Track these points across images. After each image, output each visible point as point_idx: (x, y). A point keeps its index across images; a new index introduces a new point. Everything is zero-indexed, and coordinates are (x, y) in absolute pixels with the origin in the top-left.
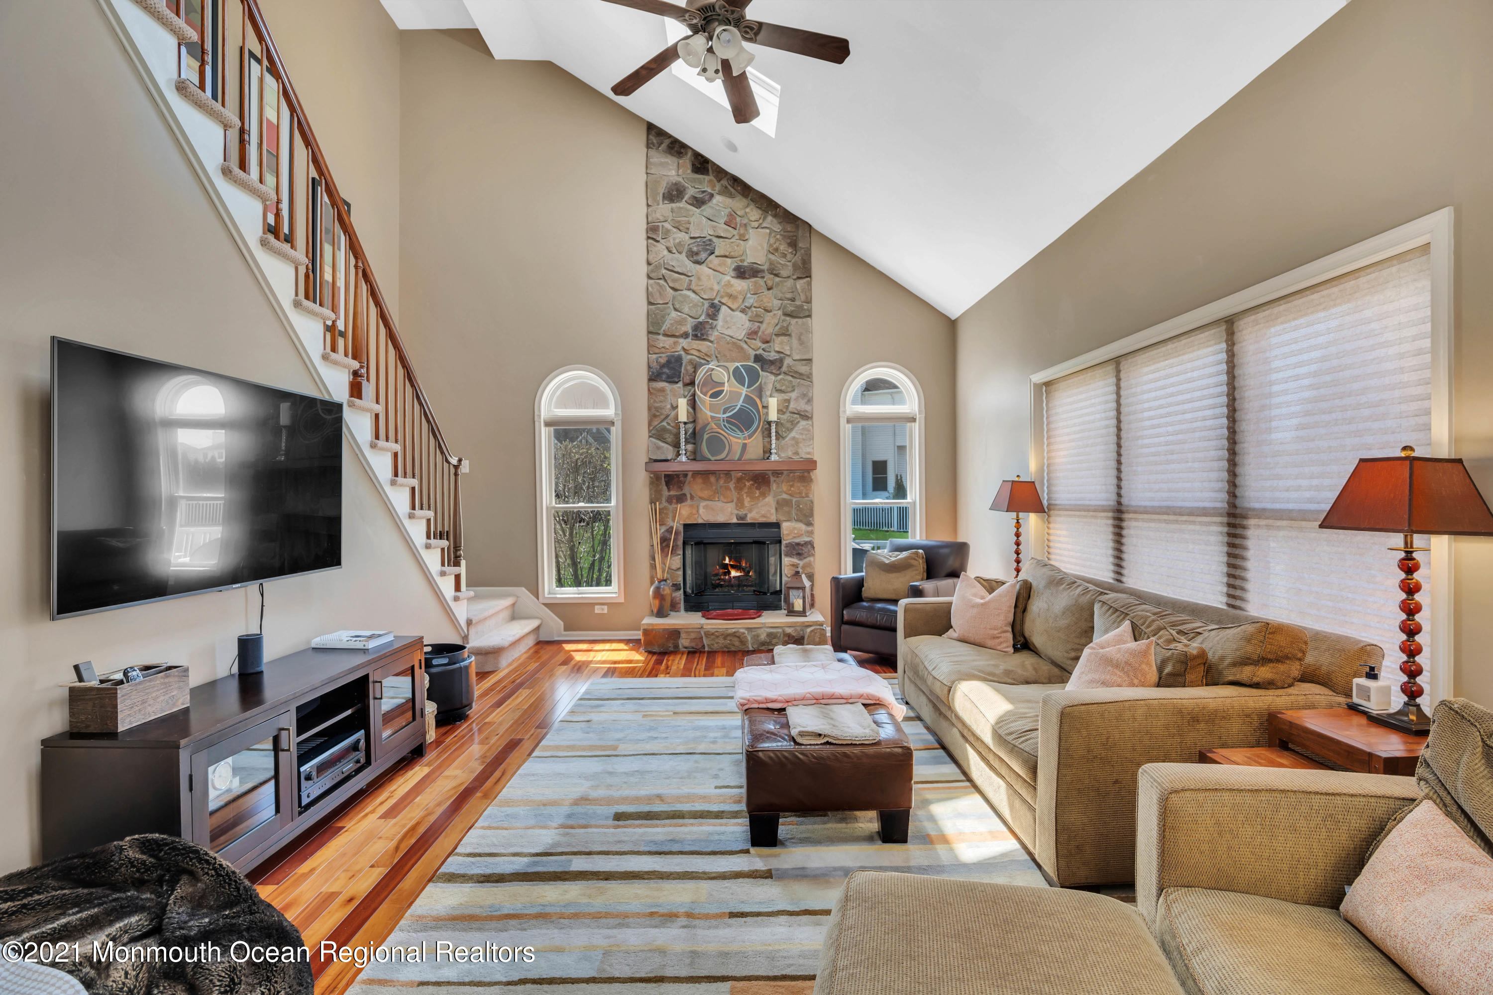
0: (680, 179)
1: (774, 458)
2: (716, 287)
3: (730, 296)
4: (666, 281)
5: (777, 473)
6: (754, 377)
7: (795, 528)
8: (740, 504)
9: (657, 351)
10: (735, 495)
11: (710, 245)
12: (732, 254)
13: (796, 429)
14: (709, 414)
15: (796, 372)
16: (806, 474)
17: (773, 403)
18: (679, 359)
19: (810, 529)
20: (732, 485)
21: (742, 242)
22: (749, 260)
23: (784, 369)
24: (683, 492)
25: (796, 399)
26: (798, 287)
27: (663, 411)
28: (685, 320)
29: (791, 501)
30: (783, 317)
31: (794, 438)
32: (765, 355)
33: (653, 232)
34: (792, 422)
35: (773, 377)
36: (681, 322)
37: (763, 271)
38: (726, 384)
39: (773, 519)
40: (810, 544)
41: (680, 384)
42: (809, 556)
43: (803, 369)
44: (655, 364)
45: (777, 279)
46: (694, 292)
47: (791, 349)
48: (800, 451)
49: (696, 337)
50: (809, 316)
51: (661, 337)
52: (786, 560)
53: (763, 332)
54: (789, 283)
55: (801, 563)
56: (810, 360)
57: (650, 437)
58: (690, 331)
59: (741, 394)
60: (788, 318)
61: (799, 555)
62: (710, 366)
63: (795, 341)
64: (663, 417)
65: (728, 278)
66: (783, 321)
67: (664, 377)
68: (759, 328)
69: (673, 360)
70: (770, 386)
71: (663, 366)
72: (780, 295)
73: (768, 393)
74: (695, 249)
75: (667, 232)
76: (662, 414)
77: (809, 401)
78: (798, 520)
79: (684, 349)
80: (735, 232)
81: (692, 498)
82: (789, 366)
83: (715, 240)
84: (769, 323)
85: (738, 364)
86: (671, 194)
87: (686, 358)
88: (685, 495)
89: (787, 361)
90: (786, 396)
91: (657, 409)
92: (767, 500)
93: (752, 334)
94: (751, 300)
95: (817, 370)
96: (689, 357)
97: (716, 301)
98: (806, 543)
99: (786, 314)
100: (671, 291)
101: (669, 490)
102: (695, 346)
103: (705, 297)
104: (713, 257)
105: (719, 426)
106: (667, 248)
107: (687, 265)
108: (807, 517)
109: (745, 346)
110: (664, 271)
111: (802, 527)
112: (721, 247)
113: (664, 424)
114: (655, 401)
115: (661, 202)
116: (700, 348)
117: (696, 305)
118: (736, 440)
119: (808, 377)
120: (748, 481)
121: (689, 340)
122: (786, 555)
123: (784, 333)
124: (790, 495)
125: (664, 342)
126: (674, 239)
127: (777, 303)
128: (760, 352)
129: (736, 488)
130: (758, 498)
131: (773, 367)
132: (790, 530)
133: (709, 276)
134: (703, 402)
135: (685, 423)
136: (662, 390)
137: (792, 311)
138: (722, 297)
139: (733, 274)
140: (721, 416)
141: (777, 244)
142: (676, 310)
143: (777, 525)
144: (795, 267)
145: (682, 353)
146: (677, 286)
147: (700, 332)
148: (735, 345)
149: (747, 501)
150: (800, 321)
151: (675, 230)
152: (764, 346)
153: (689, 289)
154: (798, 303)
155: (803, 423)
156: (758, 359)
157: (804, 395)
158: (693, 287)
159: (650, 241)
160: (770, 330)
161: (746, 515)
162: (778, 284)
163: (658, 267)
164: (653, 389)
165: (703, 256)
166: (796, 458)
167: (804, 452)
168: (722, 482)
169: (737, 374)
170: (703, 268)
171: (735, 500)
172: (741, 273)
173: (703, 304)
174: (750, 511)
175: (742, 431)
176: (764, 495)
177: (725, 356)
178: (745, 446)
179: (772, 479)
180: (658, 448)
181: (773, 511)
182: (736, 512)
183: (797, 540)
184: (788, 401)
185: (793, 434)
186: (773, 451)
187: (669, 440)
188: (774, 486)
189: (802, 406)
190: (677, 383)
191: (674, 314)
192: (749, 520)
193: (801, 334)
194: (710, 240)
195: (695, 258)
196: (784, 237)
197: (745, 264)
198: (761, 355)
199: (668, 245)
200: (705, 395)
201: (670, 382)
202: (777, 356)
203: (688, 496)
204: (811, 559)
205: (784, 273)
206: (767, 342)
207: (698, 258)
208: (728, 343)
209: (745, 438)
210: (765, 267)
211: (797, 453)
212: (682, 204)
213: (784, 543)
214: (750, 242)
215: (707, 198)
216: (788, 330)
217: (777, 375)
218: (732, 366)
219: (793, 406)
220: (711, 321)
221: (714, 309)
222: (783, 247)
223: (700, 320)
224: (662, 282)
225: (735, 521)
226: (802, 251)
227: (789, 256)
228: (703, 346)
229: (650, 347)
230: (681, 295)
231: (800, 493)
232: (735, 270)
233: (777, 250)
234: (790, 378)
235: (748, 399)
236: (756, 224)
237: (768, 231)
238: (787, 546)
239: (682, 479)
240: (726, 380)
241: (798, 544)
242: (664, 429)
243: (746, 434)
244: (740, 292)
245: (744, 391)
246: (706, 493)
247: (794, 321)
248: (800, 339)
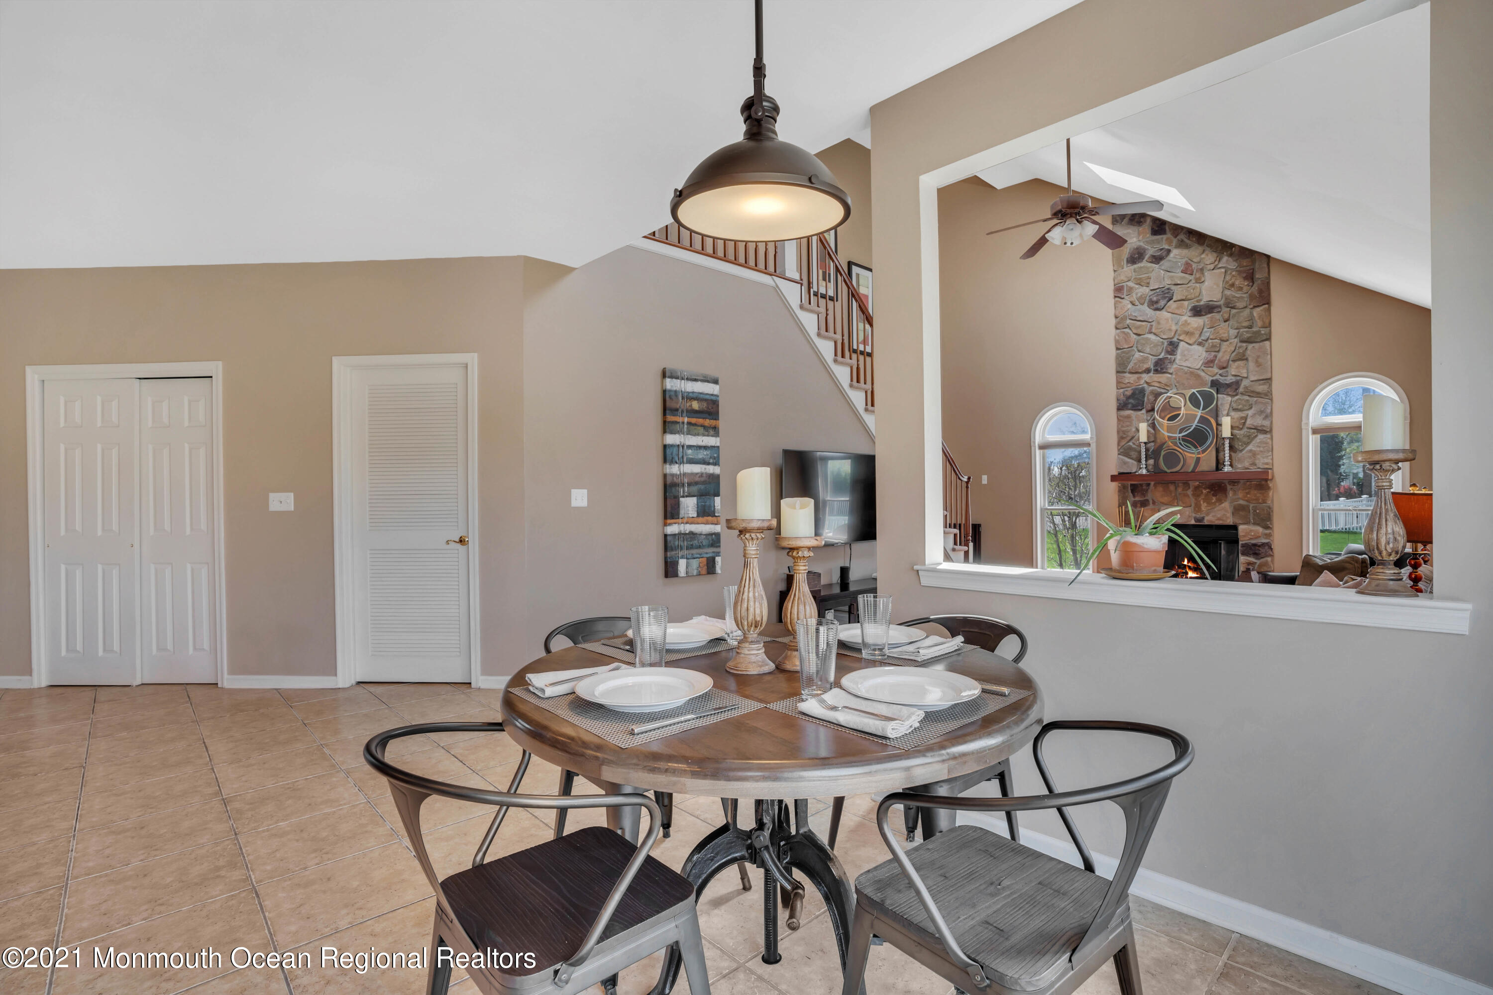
0: (1141, 244)
1: (1227, 469)
2: (1174, 328)
3: (1187, 333)
4: (1130, 329)
5: (1234, 482)
6: (1208, 399)
7: (1251, 531)
8: (1198, 508)
9: (1124, 386)
10: (1193, 500)
11: (1168, 293)
12: (1189, 297)
13: (1253, 442)
14: (1166, 434)
15: (1253, 392)
16: (1263, 483)
17: (1226, 423)
18: (1142, 391)
19: (1267, 531)
20: (1190, 492)
21: (1198, 285)
22: (1205, 299)
23: (1241, 390)
24: (1146, 498)
25: (1253, 416)
26: (1255, 314)
27: (1129, 434)
28: (1147, 358)
29: (1248, 507)
30: (1239, 344)
31: (1251, 451)
32: (1222, 380)
33: (1119, 291)
34: (1249, 436)
35: (1229, 398)
36: (1144, 360)
37: (1219, 307)
38: (1183, 408)
39: (1230, 521)
40: (1269, 546)
41: (1144, 411)
42: (1267, 556)
43: (1261, 388)
44: (1122, 396)
45: (1234, 311)
46: (1155, 334)
47: (1248, 373)
48: (1257, 462)
49: (1156, 371)
50: (1269, 339)
51: (1127, 375)
52: (1242, 559)
53: (1219, 360)
54: (1247, 311)
55: (1258, 562)
56: (1270, 379)
57: (1119, 454)
58: (1152, 367)
59: (1197, 415)
60: (1244, 345)
61: (1256, 555)
62: (1168, 394)
63: (1251, 365)
64: (1129, 438)
65: (1185, 318)
66: (1240, 347)
67: (1130, 406)
68: (1216, 356)
69: (1137, 392)
70: (1227, 406)
71: (1129, 398)
72: (1236, 325)
73: (1225, 412)
74: (1155, 299)
75: (1130, 289)
76: (1128, 436)
77: (1269, 416)
78: (1255, 524)
79: (1147, 383)
80: (1191, 277)
81: (1154, 503)
82: (1246, 387)
83: (1173, 288)
84: (1225, 352)
85: (1194, 391)
86: (1133, 258)
87: (1148, 389)
88: (1147, 500)
89: (1245, 383)
90: (1243, 414)
91: (1124, 432)
92: (1223, 505)
93: (1209, 363)
94: (1207, 333)
95: (1278, 388)
96: (1151, 388)
97: (1175, 340)
98: (1263, 544)
99: (1242, 341)
100: (1135, 336)
101: (1134, 496)
102: (1156, 379)
103: (1164, 337)
104: (1171, 302)
105: (1175, 444)
106: (1131, 302)
107: (1149, 313)
108: (1265, 520)
109: (1202, 374)
110: (1128, 321)
111: (1260, 530)
112: (1178, 293)
113: (1131, 444)
114: (1122, 426)
115: (1125, 266)
116: (1160, 380)
117: (1156, 345)
118: (1190, 455)
119: (1268, 395)
120: (1205, 489)
121: (1151, 374)
122: (1243, 554)
123: (1242, 357)
124: (1247, 501)
125: (1130, 378)
126: (1136, 294)
127: (1233, 332)
128: (1218, 377)
129: (1193, 495)
130: (1214, 504)
131: (1229, 390)
132: (1247, 532)
133: (1167, 320)
134: (1161, 425)
135: (1145, 443)
136: (1129, 417)
137: (1250, 337)
138: (1180, 335)
139: (1189, 314)
140: (1177, 435)
141: (1233, 280)
142: (1139, 351)
143: (1235, 528)
144: (1252, 297)
145: (1145, 385)
146: (1139, 332)
147: (1160, 367)
148: (1193, 374)
149: (1204, 506)
150: (1256, 345)
151: (1137, 286)
152: (1221, 372)
153: (1151, 333)
154: (1254, 329)
155: (1261, 437)
156: (1215, 384)
157: (1261, 412)
158: (1153, 330)
159: (1117, 299)
160: (1227, 357)
161: (1203, 518)
162: (1234, 315)
163: (1124, 318)
164: (1120, 416)
165: (1162, 303)
166: (1253, 469)
167: (1261, 462)
168: (1180, 490)
169: (1194, 400)
170: (1164, 314)
171: (1193, 505)
172: (1197, 312)
173: (1163, 343)
174: (1208, 514)
175: (1196, 447)
176: (1220, 501)
177: (1183, 384)
178: (1198, 459)
179: (1229, 487)
180: (1125, 463)
181: (1229, 515)
182: (1194, 515)
183: (1253, 542)
184: (1246, 418)
185: (1250, 447)
186: (1226, 463)
187: (1134, 456)
188: (1231, 494)
189: (1259, 421)
190: (1141, 410)
191: (1138, 355)
192: (1206, 522)
193: (1258, 357)
194: (1168, 289)
195: (1155, 306)
196: (1240, 272)
197: (1202, 303)
198: (1217, 380)
199: (1132, 299)
200: (1163, 419)
201: (1135, 410)
202: (1234, 379)
203: (1151, 502)
204: (1269, 559)
205: (1240, 305)
206: (1224, 368)
207: (1158, 306)
208: (1186, 373)
209: (1199, 453)
210: (1222, 303)
211: (1254, 464)
212: (1144, 264)
213: (1240, 543)
214: (1206, 283)
215: (1164, 254)
216: (1244, 356)
217: (1233, 396)
218: (1188, 393)
219: (1249, 422)
220: (1169, 356)
221: (1173, 347)
222: (1238, 282)
223: (1161, 357)
224: (1127, 330)
225: (1193, 522)
226: (1259, 282)
227: (1245, 289)
228: (1163, 378)
229: (1119, 383)
230: (1143, 339)
231: (1257, 499)
232: (1191, 310)
233: (1233, 285)
234: (1247, 398)
235: (1203, 420)
236: (1212, 266)
237: (1223, 270)
238: (1243, 546)
239: (1144, 487)
240: (1183, 405)
241: (1255, 545)
242: (1130, 448)
243: (1200, 449)
244: (1196, 329)
245: (1199, 413)
246: (1166, 499)
247: (1250, 346)
248: (1257, 361)
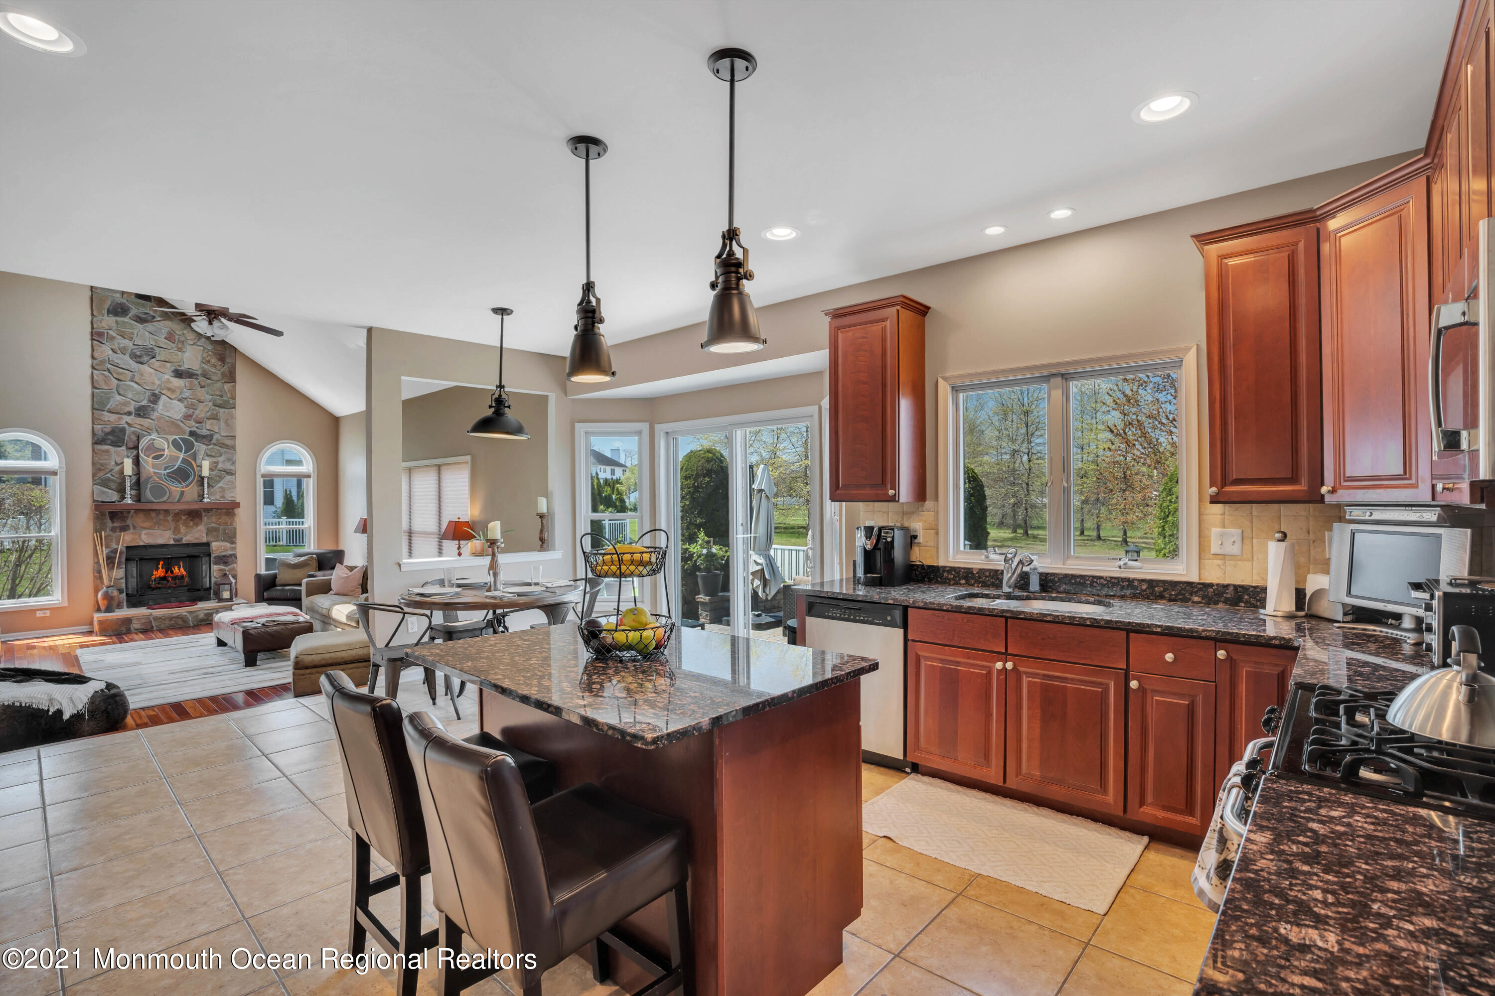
0: (125, 301)
1: (206, 500)
2: (157, 382)
3: (169, 389)
4: (110, 372)
5: (208, 510)
6: (189, 446)
7: (221, 546)
8: (176, 530)
9: (102, 423)
10: (172, 525)
11: (151, 352)
12: (172, 360)
13: (223, 481)
14: (152, 470)
15: (223, 444)
16: (230, 510)
17: (206, 465)
18: (123, 430)
19: (233, 546)
20: (170, 518)
21: (179, 353)
22: (185, 366)
23: (214, 441)
24: (127, 523)
25: (224, 462)
26: (226, 388)
27: (107, 466)
28: (129, 403)
29: (219, 528)
30: (214, 407)
31: (221, 487)
32: (198, 431)
33: (97, 336)
34: (220, 477)
35: (204, 447)
36: (126, 404)
37: (197, 375)
38: (166, 450)
39: (204, 540)
40: (235, 556)
41: (124, 448)
42: (233, 563)
43: (228, 442)
44: (100, 432)
45: (209, 381)
46: (136, 383)
47: (219, 429)
48: (226, 495)
49: (139, 415)
50: (234, 408)
51: (105, 413)
52: (215, 568)
53: (197, 416)
54: (219, 385)
55: (227, 568)
56: (235, 436)
57: (94, 484)
58: (133, 411)
59: (179, 458)
60: (217, 408)
61: (226, 563)
62: (152, 437)
63: (222, 424)
64: (107, 471)
65: (167, 377)
66: (213, 410)
67: (109, 442)
68: (194, 413)
69: (117, 430)
70: (202, 452)
71: (108, 434)
72: (212, 392)
73: (201, 457)
74: (138, 353)
75: (113, 338)
76: (106, 468)
77: (234, 463)
78: (224, 541)
79: (127, 423)
80: (174, 345)
81: (135, 528)
82: (218, 440)
83: (156, 348)
84: (202, 411)
85: (175, 437)
86: (116, 311)
87: (129, 430)
88: (128, 526)
89: (216, 437)
90: (215, 460)
91: (102, 465)
92: (199, 528)
93: (188, 417)
94: (187, 393)
95: (239, 443)
96: (132, 429)
97: (157, 392)
98: (231, 555)
99: (215, 405)
100: (116, 381)
101: (113, 522)
102: (138, 422)
103: (147, 388)
104: (153, 360)
105: (161, 479)
106: (112, 349)
107: (133, 365)
108: (231, 538)
109: (182, 424)
110: (109, 366)
111: (228, 545)
112: (161, 355)
113: (109, 475)
114: (100, 459)
115: (106, 315)
116: (142, 423)
117: (138, 393)
118: (176, 488)
119: (233, 448)
120: (184, 515)
121: (132, 417)
122: (215, 564)
123: (215, 417)
124: (219, 524)
125: (107, 416)
126: (119, 344)
127: (209, 397)
128: (194, 429)
129: (173, 520)
130: (192, 527)
131: (204, 440)
132: (218, 547)
133: (151, 374)
134: (147, 462)
135: (130, 476)
136: (108, 451)
137: (221, 404)
138: (162, 389)
139: (172, 374)
140: (163, 472)
141: (209, 358)
142: (120, 394)
143: (207, 544)
144: (223, 374)
145: (126, 426)
146: (121, 377)
147: (141, 412)
148: (173, 423)
149: (183, 529)
150: (227, 411)
151: (119, 337)
152: (197, 425)
153: (132, 381)
154: (225, 398)
155: (228, 477)
156: (192, 434)
157: (229, 460)
158: (137, 379)
159: (95, 342)
160: (203, 415)
161: (182, 538)
162: (209, 385)
163: (103, 362)
164: (98, 450)
165: (145, 359)
166: (222, 501)
167: (229, 497)
168: (161, 517)
169: (175, 444)
170: (145, 368)
171: (173, 528)
172: (179, 374)
173: (145, 393)
174: (185, 535)
175: (180, 483)
176: (197, 525)
177: (164, 430)
178: (182, 493)
179: (203, 514)
180: (104, 493)
181: (205, 535)
182: (173, 536)
183: (223, 554)
184: (217, 463)
185: (220, 484)
186: (205, 496)
187: (114, 487)
188: (205, 519)
189: (228, 466)
190: (121, 446)
191: (118, 398)
192: (184, 542)
193: (228, 419)
194: (152, 349)
195: (138, 360)
196: (215, 354)
197: (182, 368)
198: (195, 431)
199: (113, 347)
200: (148, 457)
201: (113, 446)
202: (208, 433)
203: (131, 527)
204: (235, 565)
205: (215, 378)
206: (200, 423)
207: (142, 360)
208: (167, 422)
209: (183, 487)
210: (199, 372)
211: (223, 497)
212: (126, 319)
213: (213, 556)
214: (187, 354)
215: (149, 318)
216: (217, 416)
217: (207, 445)
218: (171, 438)
219: (220, 466)
220: (152, 405)
221: (155, 398)
222: (213, 361)
223: (142, 404)
224: (106, 373)
225: (172, 542)
226: (229, 365)
227: (218, 367)
228: (146, 422)
229: (94, 421)
230: (124, 384)
231: (226, 523)
232: (173, 371)
233: (209, 362)
234: (219, 448)
235: (184, 461)
236: (192, 342)
237: (202, 348)
238: (215, 558)
239: (125, 514)
240: (166, 447)
241: (224, 556)
242: (109, 480)
243: (184, 484)
244: (178, 388)
245: (182, 456)
246: (147, 524)
247: (222, 410)
248: (226, 422)
